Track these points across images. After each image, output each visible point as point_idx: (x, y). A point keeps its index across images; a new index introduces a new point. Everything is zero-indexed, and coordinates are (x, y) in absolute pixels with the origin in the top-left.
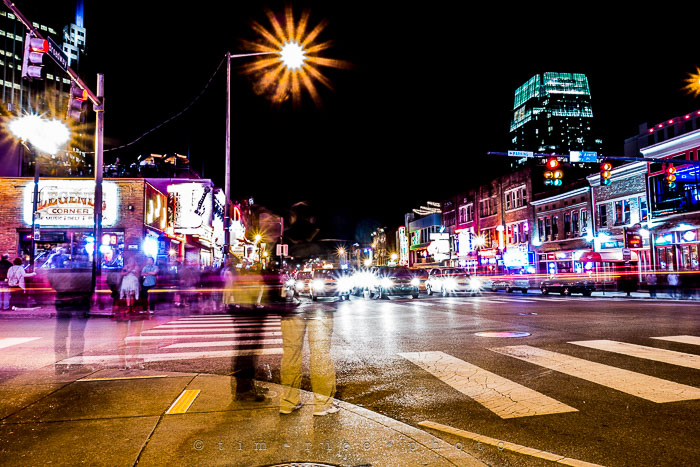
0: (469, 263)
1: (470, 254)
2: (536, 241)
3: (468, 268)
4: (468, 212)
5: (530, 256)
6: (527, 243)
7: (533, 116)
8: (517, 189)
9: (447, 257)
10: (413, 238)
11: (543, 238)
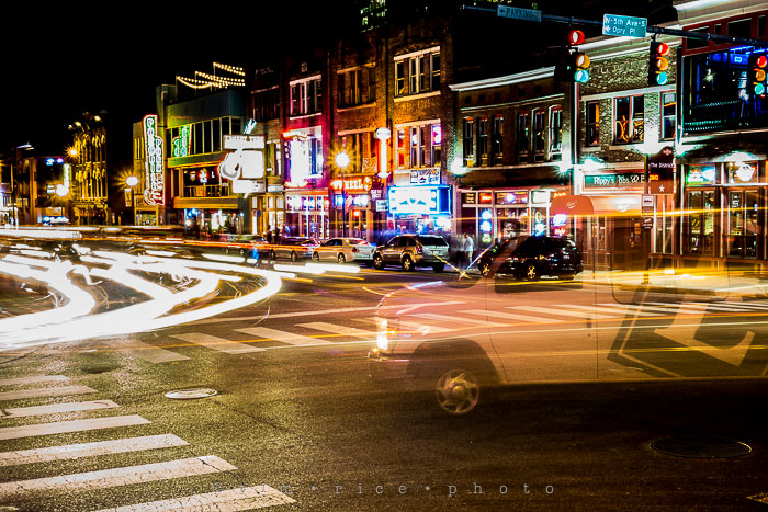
0: (307, 203)
1: (312, 185)
2: (457, 166)
3: (307, 213)
4: (310, 94)
5: (444, 192)
6: (438, 167)
8: (421, 53)
9: (259, 188)
10: (174, 141)
11: (472, 160)
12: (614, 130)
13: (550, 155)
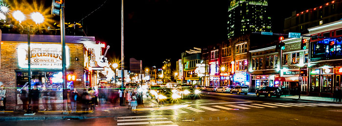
0: (215, 79)
1: (216, 74)
2: (251, 70)
3: (215, 81)
4: (216, 54)
5: (247, 76)
6: (246, 70)
7: (240, 4)
8: (242, 44)
9: (204, 75)
10: (185, 65)
11: (255, 68)
12: (291, 61)
13: (274, 67)
